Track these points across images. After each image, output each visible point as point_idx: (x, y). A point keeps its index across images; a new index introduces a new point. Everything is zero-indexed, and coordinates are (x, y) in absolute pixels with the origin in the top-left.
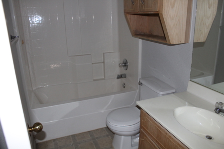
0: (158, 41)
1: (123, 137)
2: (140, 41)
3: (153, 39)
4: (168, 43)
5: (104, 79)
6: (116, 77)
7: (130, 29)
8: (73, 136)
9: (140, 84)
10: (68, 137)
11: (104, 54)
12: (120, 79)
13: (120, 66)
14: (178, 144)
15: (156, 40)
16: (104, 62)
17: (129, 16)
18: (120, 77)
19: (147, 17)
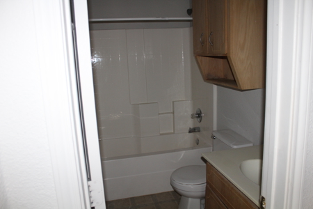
0: (230, 86)
1: (190, 199)
2: (215, 87)
3: (225, 85)
4: (239, 88)
5: (174, 133)
6: (188, 131)
7: (201, 72)
8: (133, 199)
9: (213, 137)
10: (126, 200)
11: (173, 102)
12: (192, 134)
13: (192, 118)
14: (239, 195)
15: (228, 85)
16: (173, 113)
17: (200, 58)
18: (192, 131)
19: (222, 60)
